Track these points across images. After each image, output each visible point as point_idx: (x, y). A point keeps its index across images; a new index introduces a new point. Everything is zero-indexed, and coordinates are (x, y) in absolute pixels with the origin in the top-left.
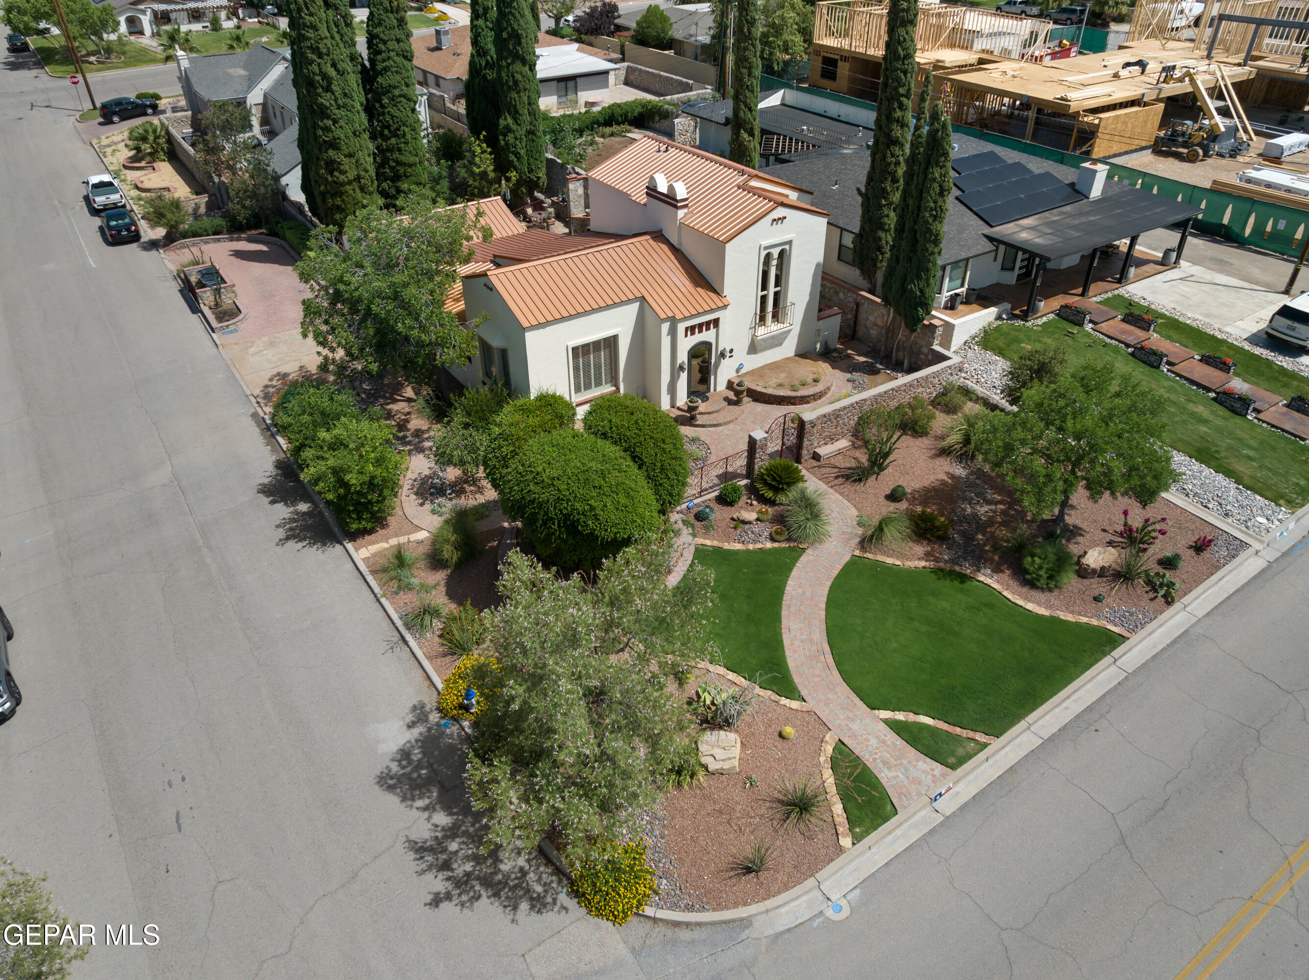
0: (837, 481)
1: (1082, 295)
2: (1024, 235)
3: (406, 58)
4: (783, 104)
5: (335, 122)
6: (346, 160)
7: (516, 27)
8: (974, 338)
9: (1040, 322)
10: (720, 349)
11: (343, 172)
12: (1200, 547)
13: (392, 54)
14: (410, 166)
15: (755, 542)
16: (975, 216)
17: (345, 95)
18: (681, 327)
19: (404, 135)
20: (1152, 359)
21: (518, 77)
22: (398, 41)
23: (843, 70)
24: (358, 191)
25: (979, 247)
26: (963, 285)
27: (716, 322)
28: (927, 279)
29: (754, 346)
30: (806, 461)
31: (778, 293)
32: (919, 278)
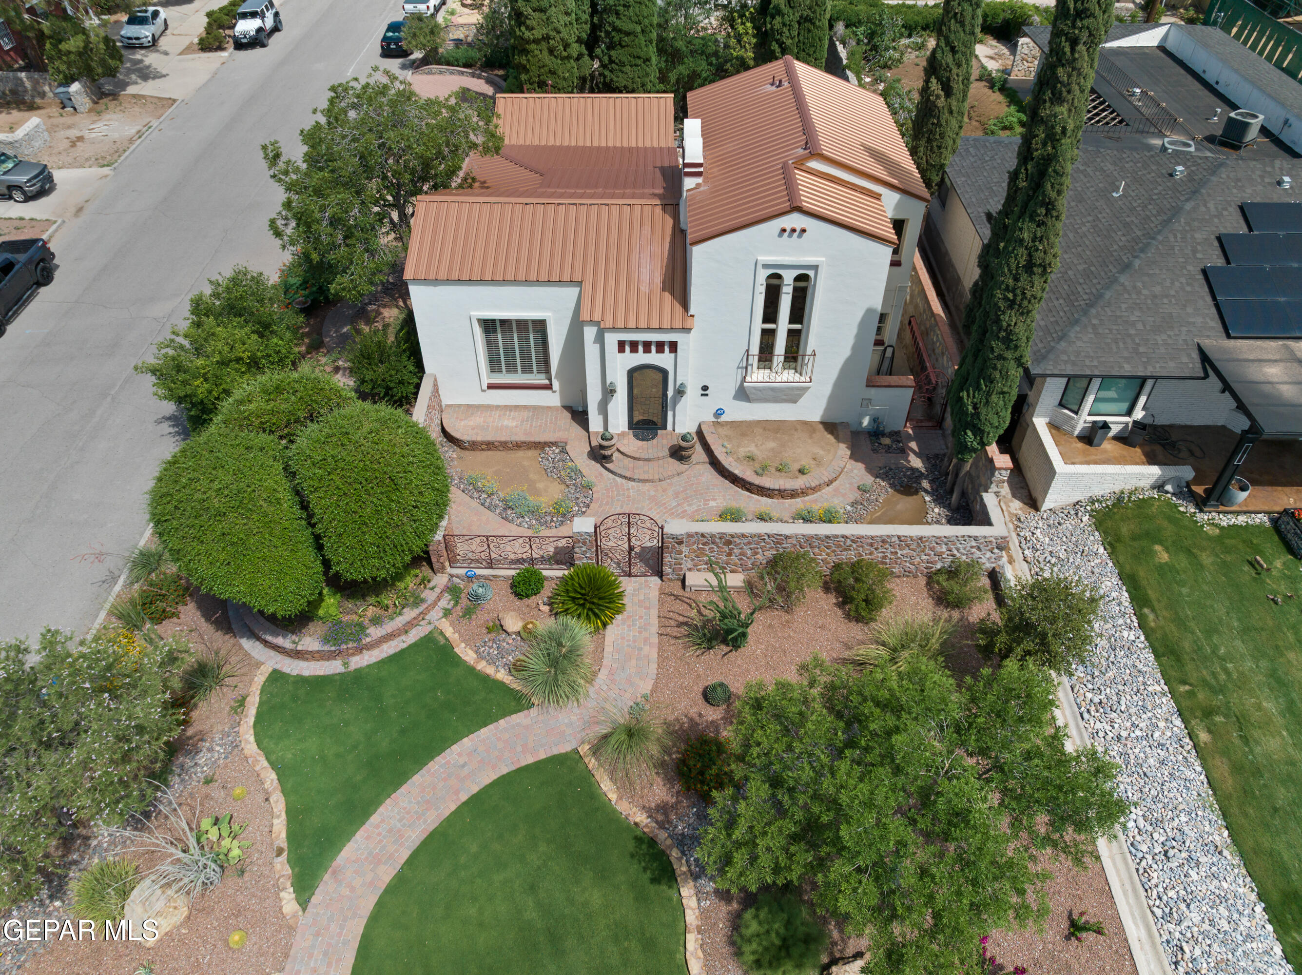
0: (675, 632)
2: (1273, 372)
4: (1162, 48)
6: (536, 15)
8: (1092, 501)
9: (1225, 521)
10: (682, 381)
11: (530, 29)
14: (628, 34)
15: (491, 662)
16: (1214, 311)
18: (611, 340)
24: (546, 53)
25: (1172, 364)
26: (1129, 413)
27: (674, 347)
28: (989, 394)
29: (743, 394)
30: (670, 580)
31: (799, 332)
32: (978, 388)
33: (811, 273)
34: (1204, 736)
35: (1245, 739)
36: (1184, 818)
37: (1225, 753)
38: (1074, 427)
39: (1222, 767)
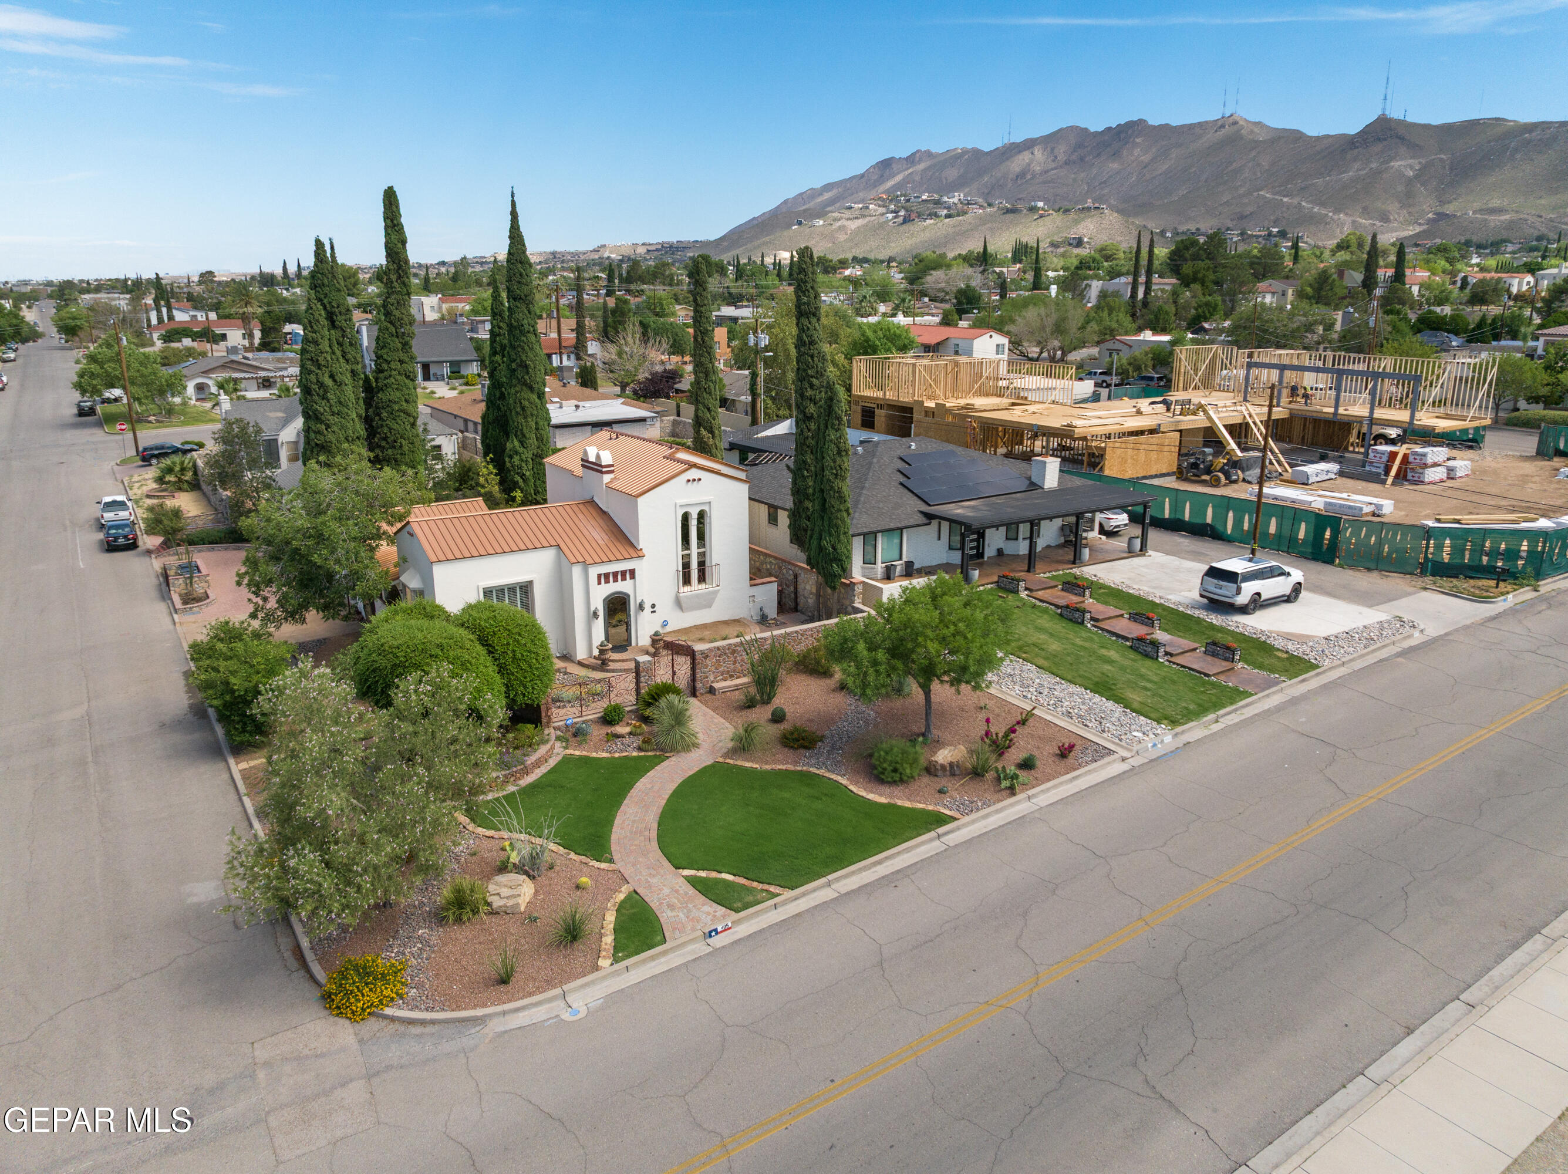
1: (1029, 571)
2: (959, 511)
3: (408, 377)
5: (328, 427)
7: (524, 358)
10: (639, 601)
12: (1065, 753)
13: (394, 373)
15: (622, 751)
16: (914, 497)
17: (340, 403)
18: (593, 574)
19: (401, 446)
20: (1077, 615)
21: (526, 403)
22: (401, 362)
23: (880, 415)
25: (915, 520)
26: (901, 559)
27: (632, 572)
28: (838, 536)
29: (679, 603)
30: (702, 694)
31: (704, 553)
32: (830, 535)
33: (706, 508)
34: (1024, 655)
35: (1043, 649)
36: (1038, 681)
37: (1037, 655)
38: (876, 574)
39: (1041, 662)
